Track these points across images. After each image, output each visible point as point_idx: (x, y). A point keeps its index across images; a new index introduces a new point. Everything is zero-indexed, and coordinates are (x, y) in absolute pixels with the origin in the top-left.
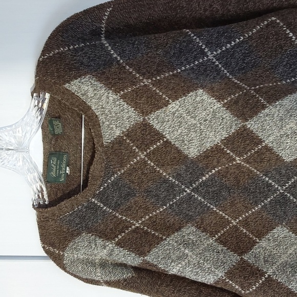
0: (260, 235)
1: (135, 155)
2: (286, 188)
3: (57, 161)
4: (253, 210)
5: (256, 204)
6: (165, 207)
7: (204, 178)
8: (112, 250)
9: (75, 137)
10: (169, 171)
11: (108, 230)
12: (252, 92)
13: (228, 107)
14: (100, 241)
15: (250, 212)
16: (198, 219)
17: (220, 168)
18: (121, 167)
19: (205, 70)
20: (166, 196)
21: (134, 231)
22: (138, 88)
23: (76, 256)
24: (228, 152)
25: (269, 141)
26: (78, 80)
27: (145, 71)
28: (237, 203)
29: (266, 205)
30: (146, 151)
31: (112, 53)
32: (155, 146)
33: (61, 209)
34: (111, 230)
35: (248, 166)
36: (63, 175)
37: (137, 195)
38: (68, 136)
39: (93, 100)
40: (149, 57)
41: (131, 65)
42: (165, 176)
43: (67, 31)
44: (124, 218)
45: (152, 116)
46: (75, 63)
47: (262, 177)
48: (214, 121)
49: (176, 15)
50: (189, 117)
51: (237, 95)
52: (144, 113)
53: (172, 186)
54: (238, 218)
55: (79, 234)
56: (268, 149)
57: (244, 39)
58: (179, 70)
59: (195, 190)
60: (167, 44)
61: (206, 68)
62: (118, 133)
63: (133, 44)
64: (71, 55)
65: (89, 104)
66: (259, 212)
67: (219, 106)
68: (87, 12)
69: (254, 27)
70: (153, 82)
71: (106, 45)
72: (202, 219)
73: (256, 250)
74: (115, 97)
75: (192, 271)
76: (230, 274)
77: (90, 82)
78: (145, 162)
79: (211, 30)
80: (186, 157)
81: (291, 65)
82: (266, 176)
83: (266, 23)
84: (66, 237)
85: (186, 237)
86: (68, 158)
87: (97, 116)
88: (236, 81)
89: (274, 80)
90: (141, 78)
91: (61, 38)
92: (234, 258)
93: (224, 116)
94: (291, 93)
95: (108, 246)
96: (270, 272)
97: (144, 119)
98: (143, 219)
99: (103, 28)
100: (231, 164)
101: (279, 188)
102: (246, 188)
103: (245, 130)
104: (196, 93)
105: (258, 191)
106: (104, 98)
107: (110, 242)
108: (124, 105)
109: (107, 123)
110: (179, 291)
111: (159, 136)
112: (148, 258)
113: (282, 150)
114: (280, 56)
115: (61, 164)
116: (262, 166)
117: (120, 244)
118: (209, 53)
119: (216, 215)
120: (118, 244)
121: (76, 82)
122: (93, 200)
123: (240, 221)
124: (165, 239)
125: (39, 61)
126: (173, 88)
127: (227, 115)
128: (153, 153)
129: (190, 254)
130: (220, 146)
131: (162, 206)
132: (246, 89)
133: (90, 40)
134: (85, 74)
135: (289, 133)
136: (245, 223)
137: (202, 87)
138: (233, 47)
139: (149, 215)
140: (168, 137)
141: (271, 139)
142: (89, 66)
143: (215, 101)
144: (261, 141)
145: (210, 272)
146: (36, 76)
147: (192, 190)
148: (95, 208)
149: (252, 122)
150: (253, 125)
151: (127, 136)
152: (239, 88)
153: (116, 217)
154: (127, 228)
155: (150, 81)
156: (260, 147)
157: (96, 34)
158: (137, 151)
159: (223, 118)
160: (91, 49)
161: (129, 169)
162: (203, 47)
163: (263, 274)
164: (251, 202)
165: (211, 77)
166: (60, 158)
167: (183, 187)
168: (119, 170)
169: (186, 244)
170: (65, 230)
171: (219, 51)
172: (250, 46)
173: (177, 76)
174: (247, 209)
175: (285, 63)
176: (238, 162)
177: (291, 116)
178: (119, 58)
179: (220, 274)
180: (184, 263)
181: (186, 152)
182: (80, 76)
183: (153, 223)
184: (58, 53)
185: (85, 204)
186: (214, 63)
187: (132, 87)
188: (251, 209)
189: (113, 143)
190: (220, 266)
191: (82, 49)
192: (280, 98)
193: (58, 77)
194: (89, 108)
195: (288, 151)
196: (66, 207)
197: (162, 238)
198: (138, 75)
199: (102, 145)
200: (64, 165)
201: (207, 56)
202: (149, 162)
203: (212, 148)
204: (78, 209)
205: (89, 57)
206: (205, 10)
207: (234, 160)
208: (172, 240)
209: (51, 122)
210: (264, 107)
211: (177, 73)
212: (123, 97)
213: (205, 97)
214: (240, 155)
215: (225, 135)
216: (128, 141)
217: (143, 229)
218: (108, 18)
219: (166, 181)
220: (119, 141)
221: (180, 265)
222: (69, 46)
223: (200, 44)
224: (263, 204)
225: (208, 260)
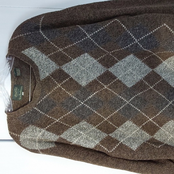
0: (119, 125)
1: (56, 85)
2: (130, 101)
3: (18, 89)
4: (115, 113)
5: (116, 109)
6: (71, 112)
7: (90, 97)
8: (44, 133)
9: (27, 77)
10: (73, 93)
11: (43, 123)
12: (111, 54)
13: (100, 61)
14: (38, 129)
15: (113, 114)
16: (88, 117)
17: (98, 92)
18: (49, 91)
19: (87, 43)
20: (71, 106)
21: (56, 124)
22: (57, 53)
23: (26, 137)
24: (101, 83)
25: (120, 77)
26: (28, 49)
27: (59, 44)
28: (106, 109)
29: (120, 110)
30: (61, 83)
31: (44, 36)
32: (65, 81)
33: (19, 113)
34: (44, 123)
35: (111, 90)
36: (20, 96)
37: (57, 105)
38: (23, 77)
39: (35, 59)
40: (61, 38)
41: (53, 42)
42: (71, 96)
43: (23, 27)
44: (51, 117)
45: (64, 66)
46: (27, 41)
47: (118, 96)
48: (93, 68)
49: (74, 19)
50: (81, 67)
51: (104, 56)
52: (60, 65)
53: (74, 100)
54: (108, 117)
55: (28, 126)
56: (120, 81)
57: (103, 28)
58: (75, 44)
59: (86, 103)
60: (69, 31)
61: (87, 42)
62: (47, 74)
63: (54, 32)
64: (25, 38)
65: (34, 60)
66: (117, 114)
67: (96, 61)
68: (32, 19)
69: (108, 23)
70: (64, 50)
71: (41, 33)
72: (90, 118)
73: (116, 132)
74: (46, 57)
75: (83, 142)
76: (102, 142)
77: (34, 50)
78: (61, 89)
79: (89, 25)
80: (81, 86)
81: (125, 40)
82: (120, 95)
83: (113, 21)
84: (21, 127)
85: (81, 126)
86: (23, 88)
87: (37, 66)
88: (102, 48)
89: (119, 47)
90: (58, 48)
91: (20, 30)
92: (105, 135)
93: (98, 66)
94: (129, 55)
95: (42, 131)
96: (122, 141)
97: (60, 68)
98: (60, 118)
99: (40, 25)
100: (102, 89)
101: (127, 101)
102: (110, 102)
103: (108, 72)
104: (84, 55)
105: (116, 103)
106: (40, 57)
107: (43, 129)
108: (50, 61)
109: (42, 70)
110: (78, 153)
111: (67, 76)
112: (62, 136)
113: (126, 81)
114: (119, 36)
115: (19, 90)
116: (117, 90)
117: (48, 129)
118: (88, 35)
119: (96, 116)
120: (47, 130)
121: (27, 50)
122: (35, 108)
123: (108, 118)
124: (71, 127)
125: (10, 41)
126: (73, 53)
127: (100, 66)
128: (65, 84)
129: (83, 133)
130: (97, 80)
131: (69, 111)
132: (107, 53)
133: (34, 31)
134: (31, 46)
135: (129, 73)
136: (111, 119)
137: (87, 52)
138: (98, 32)
139: (63, 116)
140: (72, 76)
141: (120, 76)
142: (33, 43)
143: (94, 59)
144: (116, 78)
145: (92, 141)
146: (9, 48)
147: (84, 103)
148: (36, 112)
149: (111, 69)
150: (112, 70)
151: (52, 76)
152: (104, 52)
153: (46, 117)
154: (52, 122)
155: (62, 49)
156: (115, 80)
157: (37, 28)
158: (57, 83)
159: (98, 67)
160: (34, 34)
161: (53, 92)
162: (85, 33)
163: (118, 142)
164: (113, 108)
165: (90, 47)
166: (19, 88)
167: (80, 101)
168: (48, 93)
169: (81, 129)
170: (21, 124)
171: (92, 34)
172: (106, 31)
173: (75, 47)
174: (112, 112)
175: (122, 39)
176: (106, 88)
177: (130, 66)
178: (47, 38)
179: (97, 142)
180: (79, 138)
181: (80, 84)
182: (29, 47)
183: (65, 120)
184: (19, 37)
185: (31, 110)
186: (91, 39)
187: (54, 52)
188: (113, 112)
189: (45, 79)
190: (97, 139)
191: (30, 35)
192: (124, 58)
193: (19, 48)
194: (33, 62)
195: (129, 82)
196: (22, 112)
197: (69, 127)
198: (56, 47)
199: (40, 80)
200: (21, 91)
201: (87, 37)
202: (63, 89)
203: (93, 81)
204: (28, 113)
205: (33, 38)
206: (86, 17)
207: (104, 87)
208: (74, 128)
209: (15, 70)
210: (117, 62)
211: (74, 45)
212: (50, 57)
213: (89, 57)
214: (106, 84)
215: (99, 75)
216: (52, 78)
217: (60, 123)
218: (42, 21)
219: (71, 98)
220: (48, 79)
221: (78, 139)
222: (24, 34)
223: (84, 31)
224: (119, 109)
225: (91, 136)
